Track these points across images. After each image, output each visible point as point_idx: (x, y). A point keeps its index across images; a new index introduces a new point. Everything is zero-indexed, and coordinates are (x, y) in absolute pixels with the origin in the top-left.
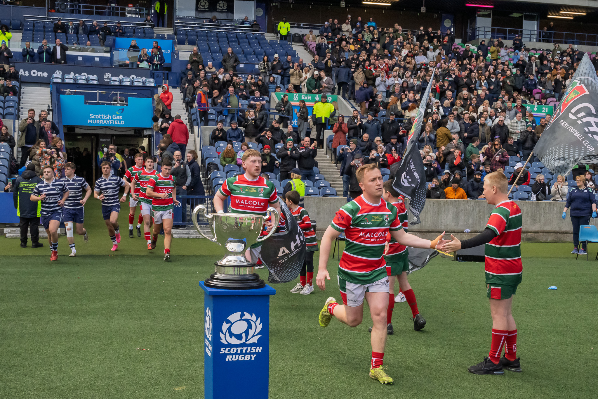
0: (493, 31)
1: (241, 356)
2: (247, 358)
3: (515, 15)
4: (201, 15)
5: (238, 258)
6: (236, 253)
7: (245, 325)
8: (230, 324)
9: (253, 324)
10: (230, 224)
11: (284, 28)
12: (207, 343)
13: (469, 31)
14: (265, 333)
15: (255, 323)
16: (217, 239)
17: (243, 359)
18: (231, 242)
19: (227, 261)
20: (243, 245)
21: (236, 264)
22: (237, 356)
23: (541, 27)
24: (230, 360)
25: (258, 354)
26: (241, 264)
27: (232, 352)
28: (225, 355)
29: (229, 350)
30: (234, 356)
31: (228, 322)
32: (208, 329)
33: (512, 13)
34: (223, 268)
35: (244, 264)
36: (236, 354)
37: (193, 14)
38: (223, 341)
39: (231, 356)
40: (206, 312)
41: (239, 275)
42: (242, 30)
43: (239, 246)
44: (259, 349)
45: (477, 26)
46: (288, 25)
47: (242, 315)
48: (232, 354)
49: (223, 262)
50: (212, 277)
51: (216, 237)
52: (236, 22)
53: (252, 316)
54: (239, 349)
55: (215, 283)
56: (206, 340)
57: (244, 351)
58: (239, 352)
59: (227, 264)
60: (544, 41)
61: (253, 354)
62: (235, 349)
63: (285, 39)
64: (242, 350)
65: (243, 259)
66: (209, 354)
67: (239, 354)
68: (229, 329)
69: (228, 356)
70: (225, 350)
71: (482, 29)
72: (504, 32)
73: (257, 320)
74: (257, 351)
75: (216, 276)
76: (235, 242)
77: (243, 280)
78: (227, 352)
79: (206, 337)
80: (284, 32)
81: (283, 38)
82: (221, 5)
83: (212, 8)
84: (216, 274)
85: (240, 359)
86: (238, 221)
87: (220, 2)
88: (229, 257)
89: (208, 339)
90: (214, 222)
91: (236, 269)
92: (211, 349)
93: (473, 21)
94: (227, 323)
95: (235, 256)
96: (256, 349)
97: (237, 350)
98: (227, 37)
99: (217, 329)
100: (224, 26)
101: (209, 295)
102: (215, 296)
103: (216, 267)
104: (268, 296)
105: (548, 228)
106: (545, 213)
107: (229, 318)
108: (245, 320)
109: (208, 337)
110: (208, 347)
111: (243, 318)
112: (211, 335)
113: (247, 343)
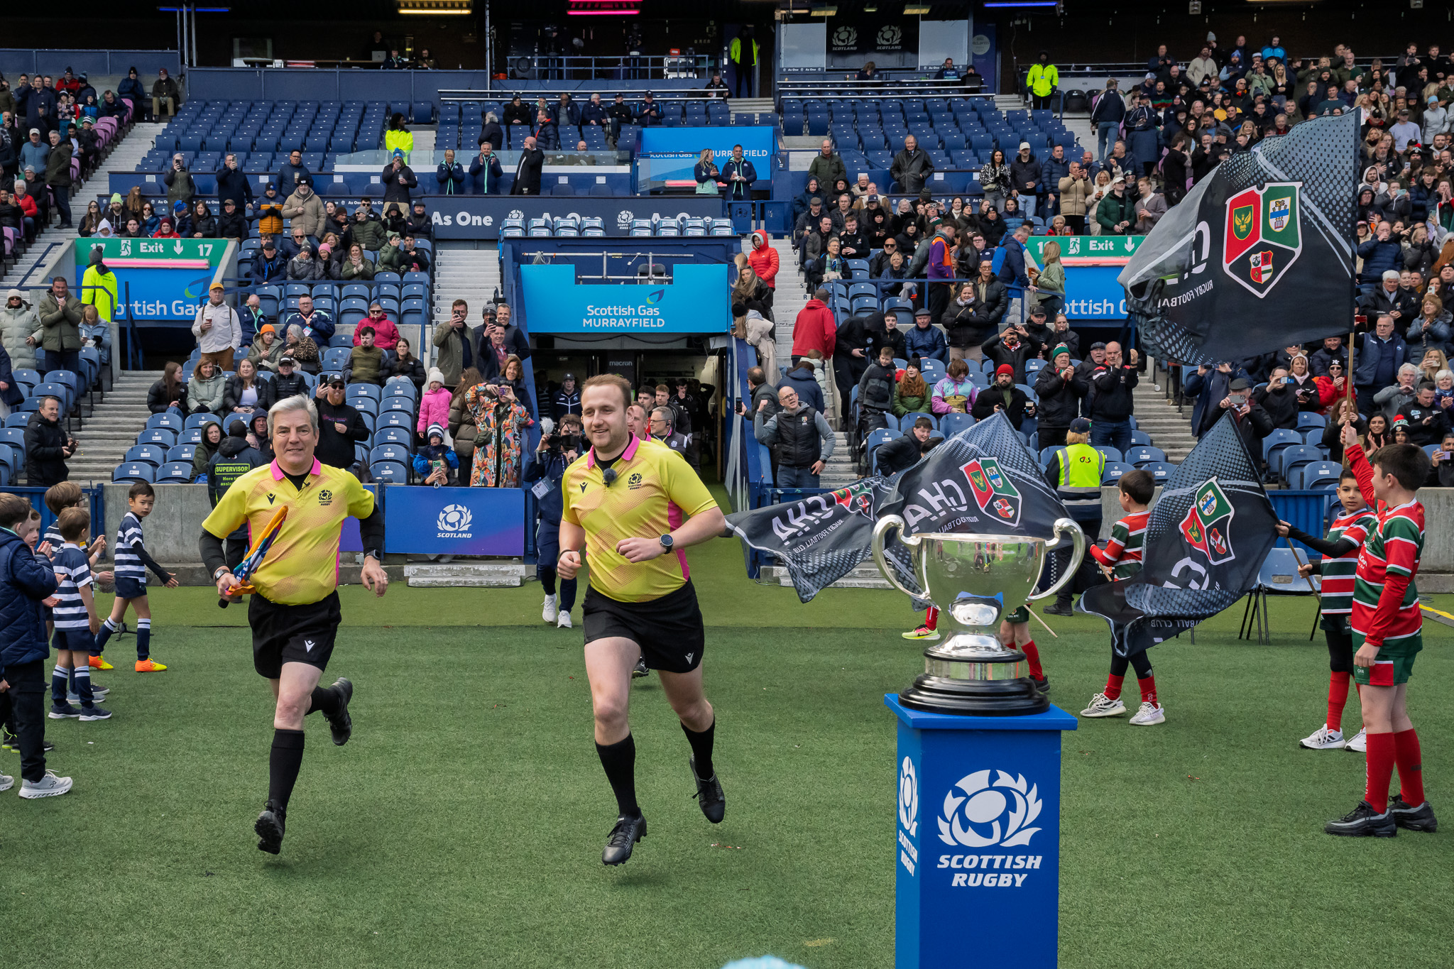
1: (988, 876)
2: (1005, 881)
4: (839, 63)
5: (983, 641)
6: (975, 629)
7: (1000, 802)
8: (962, 799)
9: (1019, 798)
10: (964, 560)
11: (1042, 79)
12: (905, 841)
14: (1048, 822)
15: (1024, 797)
16: (931, 594)
17: (993, 884)
18: (965, 601)
19: (955, 648)
20: (995, 610)
21: (977, 654)
22: (980, 876)
24: (963, 884)
25: (1031, 872)
26: (989, 655)
27: (966, 865)
28: (950, 872)
29: (960, 862)
30: (972, 876)
31: (958, 792)
32: (906, 808)
34: (945, 663)
35: (996, 655)
36: (977, 870)
37: (820, 61)
38: (946, 838)
39: (965, 876)
40: (900, 768)
41: (986, 680)
42: (938, 91)
43: (985, 612)
44: (1035, 862)
46: (1051, 70)
47: (994, 777)
48: (968, 872)
49: (946, 649)
50: (919, 686)
51: (928, 590)
52: (925, 73)
53: (1016, 779)
54: (986, 859)
55: (924, 698)
56: (902, 835)
57: (997, 865)
58: (984, 866)
59: (954, 654)
61: (1021, 872)
62: (976, 858)
63: (1046, 107)
64: (991, 862)
65: (993, 643)
66: (911, 868)
67: (985, 872)
68: (961, 810)
69: (957, 876)
70: (950, 860)
73: (1029, 790)
74: (1029, 866)
75: (927, 682)
76: (977, 601)
77: (994, 693)
78: (954, 865)
79: (900, 826)
80: (1042, 90)
81: (1040, 103)
82: (888, 35)
83: (866, 44)
84: (927, 677)
85: (986, 884)
86: (985, 551)
87: (885, 28)
88: (960, 640)
89: (907, 833)
90: (924, 554)
91: (978, 666)
92: (915, 856)
94: (955, 796)
95: (975, 637)
96: (1026, 860)
97: (980, 861)
98: (902, 111)
99: (930, 810)
100: (894, 84)
101: (914, 728)
102: (926, 731)
103: (927, 661)
104: (1058, 732)
107: (960, 784)
108: (1000, 789)
109: (907, 827)
110: (906, 853)
111: (995, 785)
112: (915, 824)
113: (1004, 845)
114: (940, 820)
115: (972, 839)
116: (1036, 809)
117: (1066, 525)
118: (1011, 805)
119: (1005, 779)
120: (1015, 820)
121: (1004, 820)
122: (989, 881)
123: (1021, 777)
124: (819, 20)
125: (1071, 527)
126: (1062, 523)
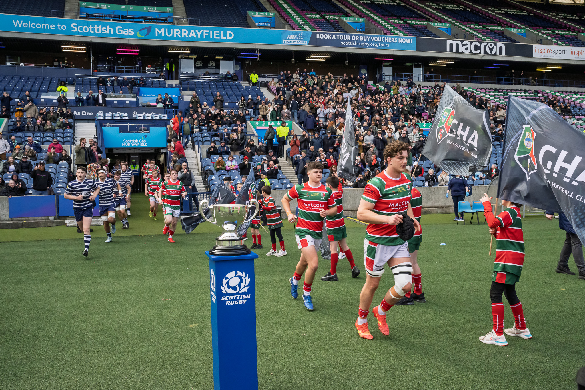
0: (394, 75)
1: (236, 301)
2: (241, 302)
3: (408, 64)
4: (198, 71)
5: (232, 235)
6: (230, 231)
7: (238, 280)
8: (227, 280)
9: (243, 279)
10: (225, 212)
11: (254, 78)
12: (212, 294)
13: (378, 76)
14: (252, 285)
15: (245, 278)
17: (237, 304)
18: (226, 223)
19: (224, 237)
20: (235, 226)
21: (230, 238)
22: (234, 301)
23: (425, 72)
24: (229, 304)
25: (248, 299)
26: (234, 238)
27: (229, 299)
28: (225, 301)
29: (228, 298)
30: (231, 302)
31: (226, 278)
32: (212, 284)
33: (406, 63)
34: (221, 242)
35: (236, 238)
36: (233, 300)
37: (192, 70)
38: (224, 292)
39: (229, 302)
40: (210, 272)
41: (233, 246)
42: (226, 80)
43: (232, 226)
44: (249, 296)
45: (383, 72)
46: (256, 75)
47: (236, 273)
48: (230, 301)
49: (221, 237)
50: (214, 248)
51: (216, 221)
52: (222, 75)
53: (242, 273)
54: (235, 296)
55: (216, 252)
56: (211, 291)
57: (238, 298)
58: (234, 298)
59: (224, 239)
60: (427, 81)
61: (245, 299)
62: (232, 297)
63: (255, 85)
64: (237, 297)
65: (235, 235)
66: (214, 301)
67: (235, 300)
68: (227, 283)
69: (227, 302)
70: (225, 298)
71: (386, 74)
72: (401, 76)
73: (246, 276)
74: (247, 298)
76: (229, 223)
77: (235, 249)
78: (226, 299)
79: (211, 289)
80: (254, 81)
81: (254, 84)
82: (211, 64)
83: (205, 66)
84: (217, 246)
85: (235, 304)
86: (231, 209)
87: (211, 62)
88: (225, 235)
89: (213, 291)
90: (214, 210)
91: (231, 242)
92: (215, 297)
93: (380, 69)
95: (230, 233)
96: (246, 296)
97: (233, 297)
98: (216, 85)
99: (219, 284)
100: (213, 77)
101: (213, 260)
102: (217, 261)
103: (217, 241)
104: (253, 259)
105: (437, 204)
106: (434, 194)
107: (226, 276)
109: (213, 289)
110: (213, 296)
111: (237, 275)
112: (215, 288)
113: (240, 292)
114: (222, 287)
115: (231, 291)
116: (248, 281)
117: (253, 201)
118: (241, 281)
119: (239, 274)
120: (242, 285)
121: (239, 285)
122: (236, 303)
124: (192, 59)
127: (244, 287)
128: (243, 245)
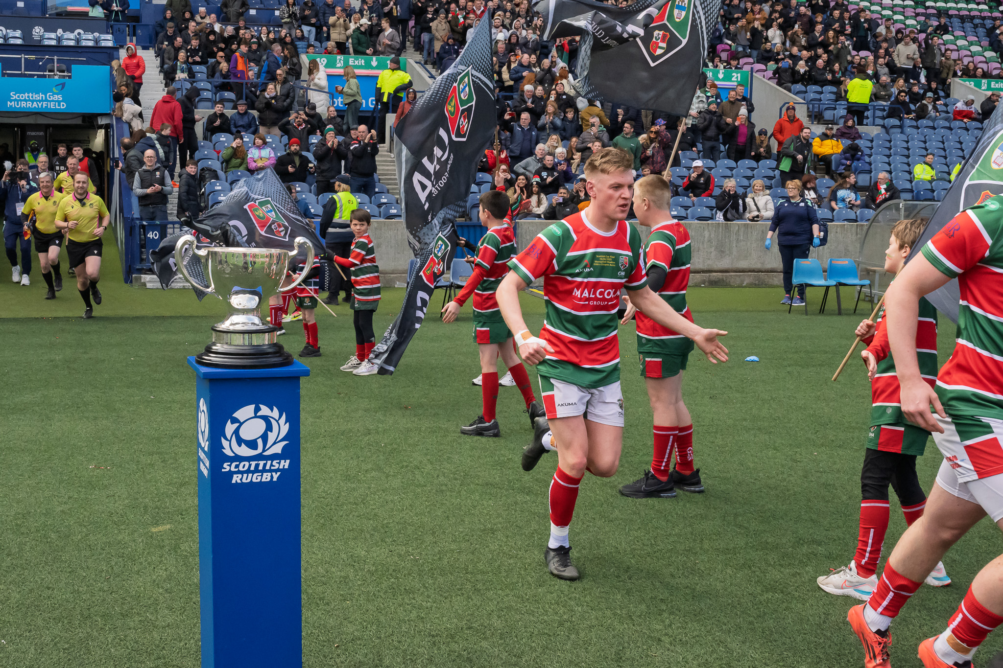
1: (255, 475)
2: (266, 477)
5: (249, 319)
6: (245, 311)
7: (261, 425)
8: (237, 425)
9: (274, 423)
10: (235, 265)
12: (202, 455)
14: (293, 436)
15: (277, 421)
16: (215, 288)
17: (259, 480)
18: (237, 293)
19: (232, 324)
20: (257, 298)
21: (246, 328)
22: (250, 475)
24: (239, 481)
25: (283, 471)
26: (254, 328)
27: (241, 468)
28: (231, 474)
29: (237, 466)
30: (245, 475)
31: (235, 421)
32: (203, 433)
34: (225, 335)
35: (258, 328)
36: (248, 471)
38: (228, 452)
39: (240, 476)
40: (198, 406)
41: (252, 345)
43: (250, 299)
44: (285, 464)
47: (257, 409)
48: (242, 473)
49: (225, 325)
50: (208, 350)
51: (213, 286)
53: (272, 410)
54: (253, 463)
55: (213, 358)
56: (200, 451)
57: (261, 468)
58: (252, 468)
59: (232, 328)
61: (276, 471)
62: (247, 464)
64: (257, 466)
65: (256, 320)
66: (205, 472)
67: (253, 472)
68: (236, 432)
69: (235, 476)
70: (230, 466)
73: (280, 417)
74: (281, 467)
75: (214, 347)
76: (244, 292)
77: (257, 353)
78: (233, 469)
79: (199, 445)
84: (214, 344)
85: (254, 480)
86: (249, 259)
88: (235, 319)
89: (203, 449)
90: (210, 261)
91: (246, 336)
92: (208, 464)
94: (232, 423)
95: (245, 316)
96: (279, 463)
97: (250, 465)
99: (217, 432)
101: (204, 379)
102: (213, 380)
103: (214, 333)
104: (298, 378)
105: (743, 264)
106: (738, 240)
107: (235, 415)
108: (261, 417)
109: (203, 446)
110: (203, 462)
111: (258, 414)
112: (207, 443)
113: (265, 454)
114: (223, 439)
115: (245, 451)
116: (285, 429)
117: (301, 241)
118: (269, 428)
119: (265, 410)
120: (272, 437)
121: (264, 437)
122: (256, 478)
123: (275, 408)
125: (305, 243)
126: (299, 240)
127: (275, 443)
128: (275, 345)
